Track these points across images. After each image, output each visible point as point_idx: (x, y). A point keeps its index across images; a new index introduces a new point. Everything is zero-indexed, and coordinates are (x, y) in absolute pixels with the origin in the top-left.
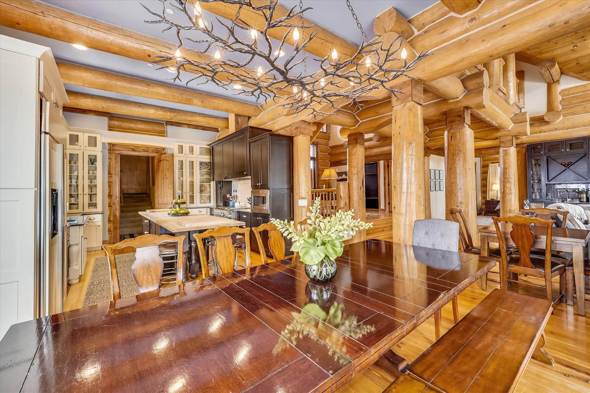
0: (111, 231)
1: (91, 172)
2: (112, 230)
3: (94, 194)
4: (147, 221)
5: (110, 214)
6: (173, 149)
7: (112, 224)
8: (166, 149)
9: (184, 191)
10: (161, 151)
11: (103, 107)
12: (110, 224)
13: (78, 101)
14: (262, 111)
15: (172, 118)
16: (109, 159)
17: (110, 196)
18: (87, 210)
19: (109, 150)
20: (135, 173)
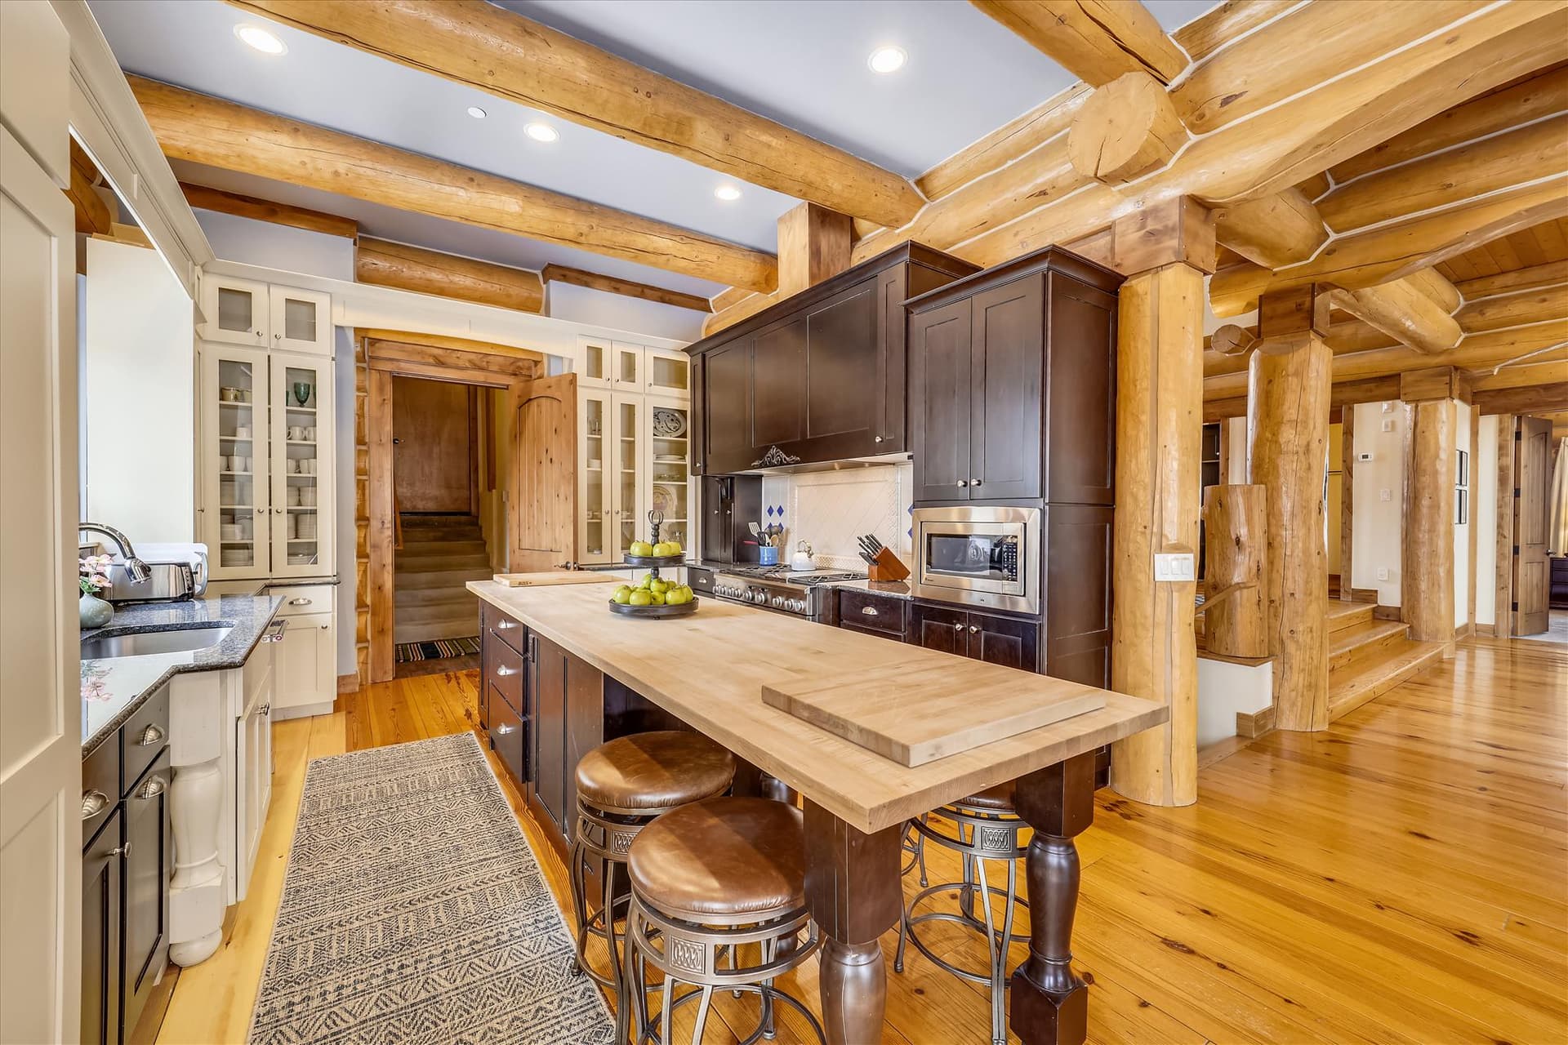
0: (367, 641)
1: (297, 432)
2: (369, 637)
3: (305, 512)
4: (509, 625)
5: (362, 584)
6: (571, 360)
7: (369, 616)
8: (545, 360)
9: (606, 506)
10: (529, 368)
11: (336, 173)
12: (363, 619)
13: (242, 140)
14: (925, 203)
15: (581, 234)
16: (359, 389)
17: (363, 519)
18: (284, 569)
19: (360, 358)
20: (436, 450)
